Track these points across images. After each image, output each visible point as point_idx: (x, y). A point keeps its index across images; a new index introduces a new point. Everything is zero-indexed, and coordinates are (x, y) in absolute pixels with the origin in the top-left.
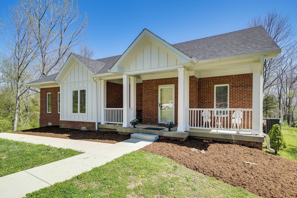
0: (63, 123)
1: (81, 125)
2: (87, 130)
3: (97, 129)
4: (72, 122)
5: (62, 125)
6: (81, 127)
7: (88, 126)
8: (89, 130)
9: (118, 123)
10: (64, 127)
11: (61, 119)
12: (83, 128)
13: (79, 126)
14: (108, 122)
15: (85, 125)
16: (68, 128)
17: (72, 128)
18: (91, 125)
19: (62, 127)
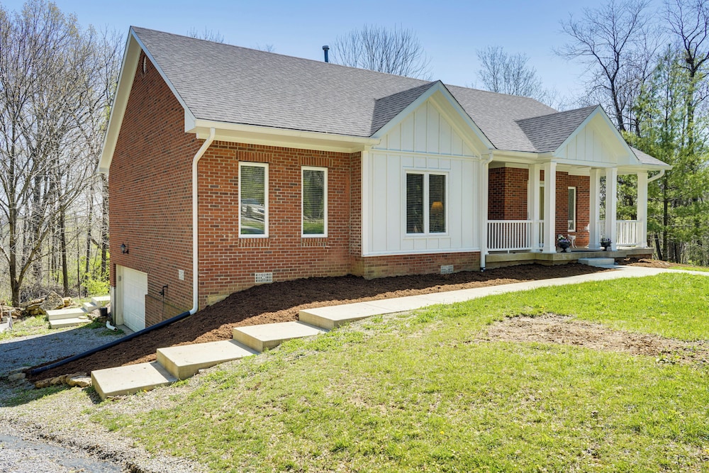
0: (379, 262)
1: (438, 262)
2: (456, 272)
3: (483, 265)
4: (412, 257)
5: (373, 268)
6: (439, 266)
7: (458, 261)
8: (461, 270)
9: (510, 249)
10: (384, 275)
11: (366, 252)
12: (446, 269)
13: (435, 265)
14: (492, 250)
15: (450, 261)
16: (399, 275)
17: (412, 273)
18: (465, 259)
19: (375, 275)
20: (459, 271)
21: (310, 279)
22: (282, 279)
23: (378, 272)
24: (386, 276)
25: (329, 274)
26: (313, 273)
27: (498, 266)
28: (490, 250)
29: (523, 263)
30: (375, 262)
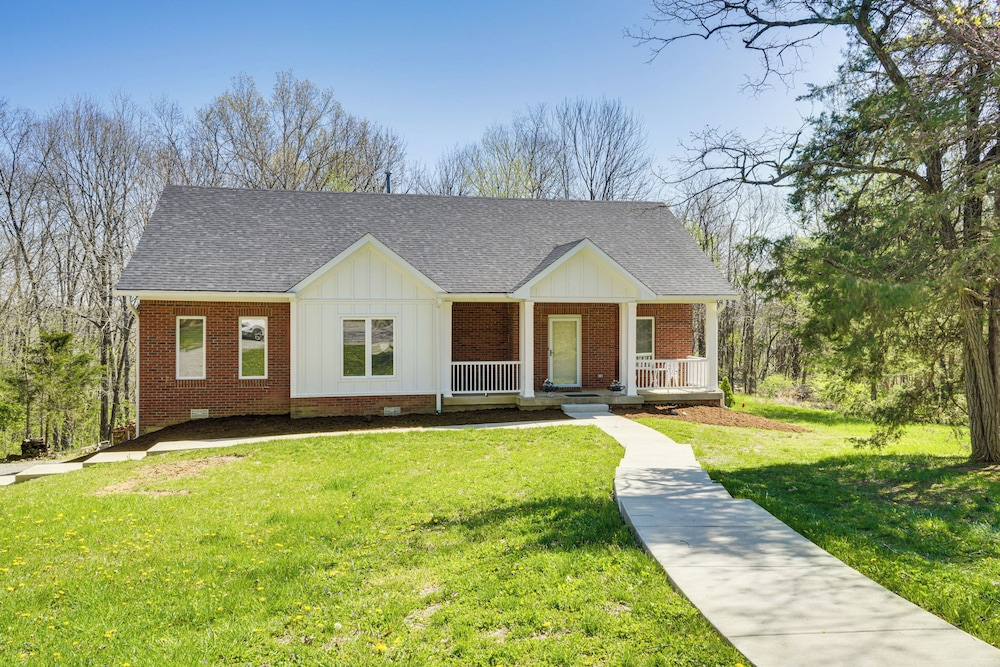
0: (308, 403)
1: (382, 404)
2: (403, 414)
3: (439, 408)
4: (347, 399)
5: (300, 409)
6: (382, 408)
7: (407, 404)
8: (411, 412)
9: (489, 391)
10: (314, 415)
11: (295, 394)
12: (390, 411)
13: (376, 406)
14: (458, 392)
15: (397, 403)
16: (331, 415)
17: (348, 414)
18: (417, 402)
19: (303, 415)
20: (408, 413)
21: (247, 415)
22: (217, 415)
23: (306, 412)
24: (316, 416)
25: (268, 412)
26: (251, 411)
27: (463, 409)
28: (454, 392)
29: (500, 407)
30: (303, 403)
